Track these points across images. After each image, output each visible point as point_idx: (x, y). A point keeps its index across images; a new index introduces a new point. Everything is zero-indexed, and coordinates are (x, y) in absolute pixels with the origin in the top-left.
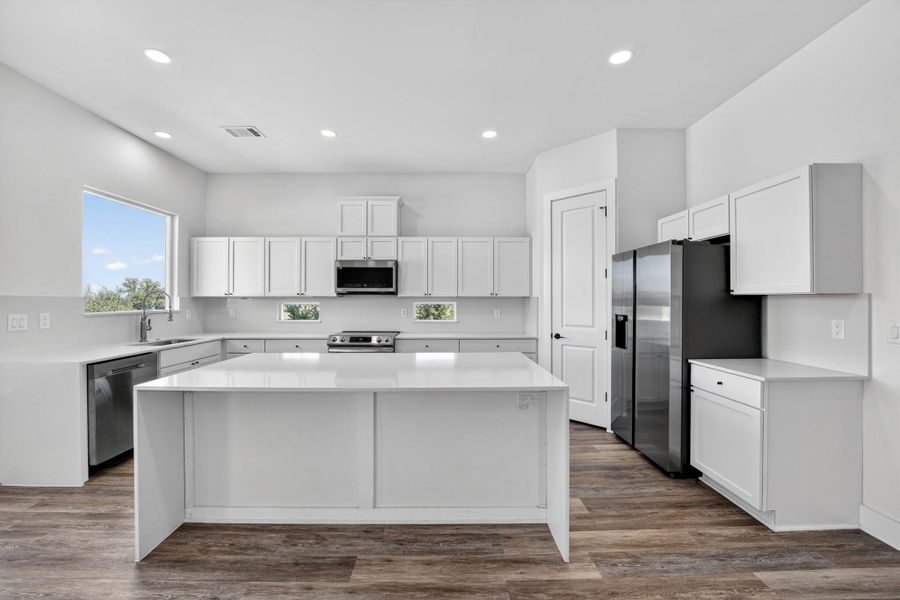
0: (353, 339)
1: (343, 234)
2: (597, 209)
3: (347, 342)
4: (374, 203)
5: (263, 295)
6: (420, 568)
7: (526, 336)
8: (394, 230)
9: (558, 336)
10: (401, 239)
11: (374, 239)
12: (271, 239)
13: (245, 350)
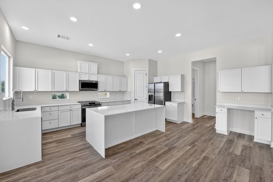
0: (90, 104)
1: (81, 72)
2: (144, 74)
3: (88, 104)
4: (91, 64)
5: (51, 91)
6: (151, 139)
7: (124, 100)
8: (96, 73)
9: (136, 100)
10: (98, 75)
11: (91, 74)
12: (55, 71)
13: (51, 110)
